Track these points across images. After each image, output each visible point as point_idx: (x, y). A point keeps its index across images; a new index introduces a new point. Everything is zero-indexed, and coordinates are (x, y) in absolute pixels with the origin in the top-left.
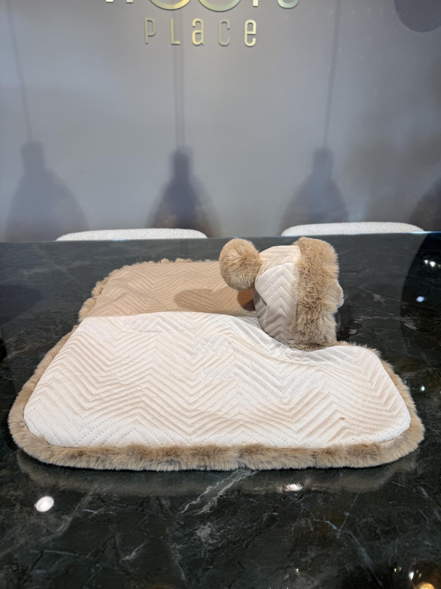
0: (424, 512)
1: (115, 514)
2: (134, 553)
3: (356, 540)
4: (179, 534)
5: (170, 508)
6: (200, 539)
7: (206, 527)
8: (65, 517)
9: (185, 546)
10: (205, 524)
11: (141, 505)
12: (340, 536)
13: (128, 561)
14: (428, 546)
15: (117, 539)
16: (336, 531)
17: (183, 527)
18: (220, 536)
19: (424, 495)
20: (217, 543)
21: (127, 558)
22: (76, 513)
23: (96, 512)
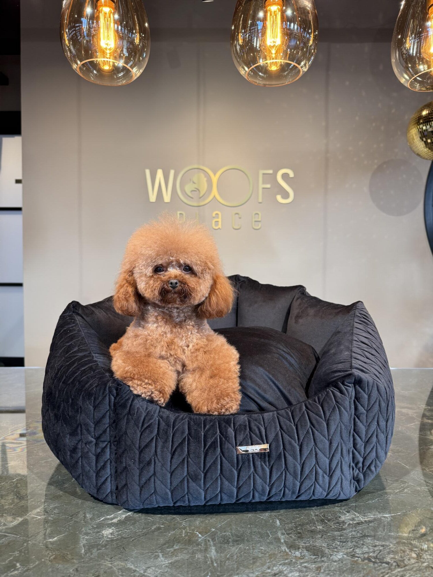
0: (271, 533)
1: (52, 519)
2: (56, 538)
3: (212, 543)
4: (89, 531)
5: (90, 519)
6: (103, 535)
7: (110, 529)
8: (19, 518)
9: (91, 537)
10: (111, 528)
11: (71, 516)
12: (202, 540)
13: (50, 542)
14: (262, 549)
15: (48, 531)
16: (200, 537)
17: (94, 528)
18: (118, 534)
19: (277, 524)
20: (114, 538)
21: (51, 540)
22: (26, 517)
23: (39, 517)
